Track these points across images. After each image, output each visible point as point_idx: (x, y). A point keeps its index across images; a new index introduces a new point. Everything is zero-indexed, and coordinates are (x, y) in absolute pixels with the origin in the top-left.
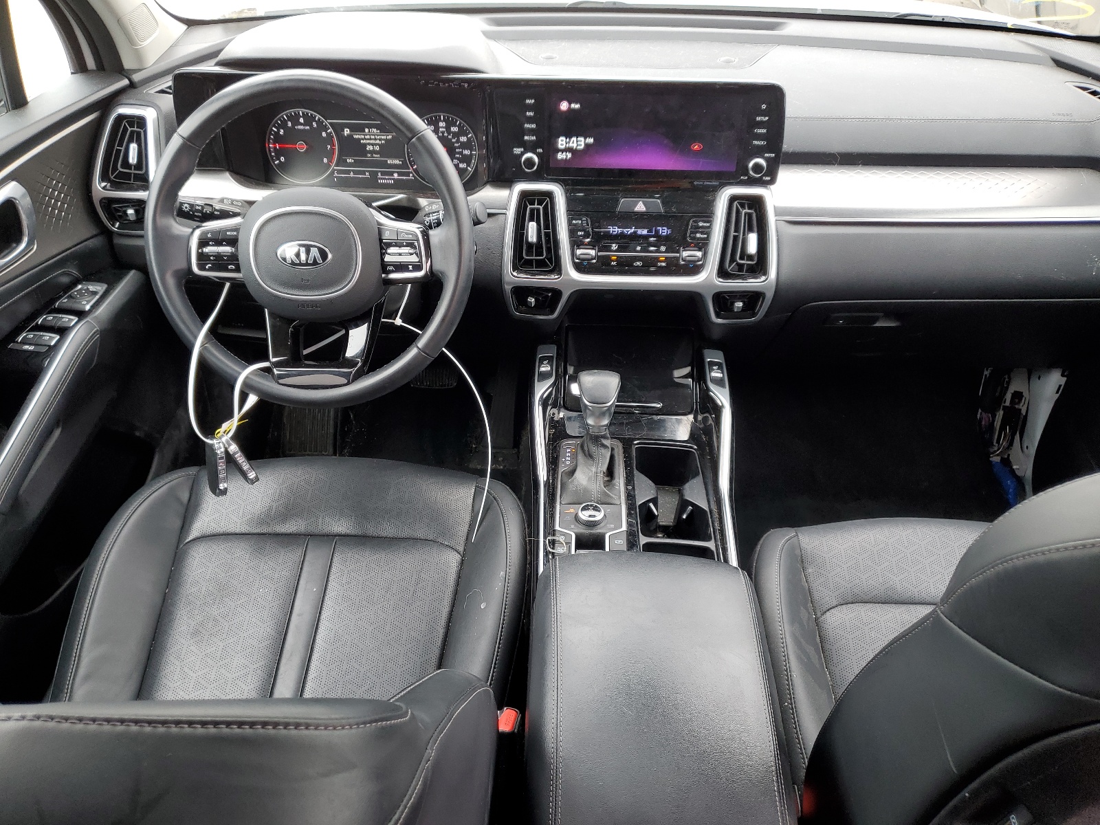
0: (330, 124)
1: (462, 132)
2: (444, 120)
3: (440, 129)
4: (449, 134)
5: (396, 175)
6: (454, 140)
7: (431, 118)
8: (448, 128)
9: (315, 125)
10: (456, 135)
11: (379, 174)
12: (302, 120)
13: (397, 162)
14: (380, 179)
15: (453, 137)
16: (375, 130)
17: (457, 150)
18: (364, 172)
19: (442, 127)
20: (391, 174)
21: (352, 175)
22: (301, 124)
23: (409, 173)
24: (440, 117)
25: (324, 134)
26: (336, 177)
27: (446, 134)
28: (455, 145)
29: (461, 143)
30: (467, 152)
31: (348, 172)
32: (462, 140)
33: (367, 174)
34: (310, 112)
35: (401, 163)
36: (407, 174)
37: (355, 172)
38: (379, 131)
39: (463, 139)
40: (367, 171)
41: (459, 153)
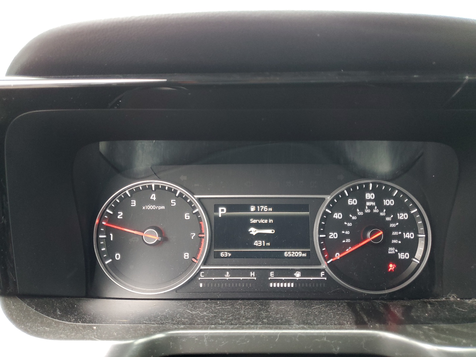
0: (199, 200)
1: (400, 206)
2: (374, 190)
3: (368, 204)
4: (381, 210)
5: (298, 275)
6: (388, 219)
7: (354, 187)
8: (378, 201)
9: (173, 202)
10: (390, 210)
11: (272, 274)
12: (153, 197)
13: (298, 253)
14: (273, 281)
15: (388, 215)
16: (265, 208)
17: (395, 233)
18: (246, 273)
19: (370, 200)
20: (291, 273)
21: (227, 276)
22: (152, 202)
23: (320, 270)
24: (367, 185)
25: (187, 216)
26: (202, 281)
27: (376, 211)
28: (392, 225)
29: (400, 221)
30: (409, 235)
31: (222, 272)
32: (401, 218)
33: (252, 274)
34: (168, 184)
35: (304, 255)
36: (317, 272)
37: (233, 272)
38: (271, 209)
39: (403, 216)
40: (253, 270)
41: (395, 237)
